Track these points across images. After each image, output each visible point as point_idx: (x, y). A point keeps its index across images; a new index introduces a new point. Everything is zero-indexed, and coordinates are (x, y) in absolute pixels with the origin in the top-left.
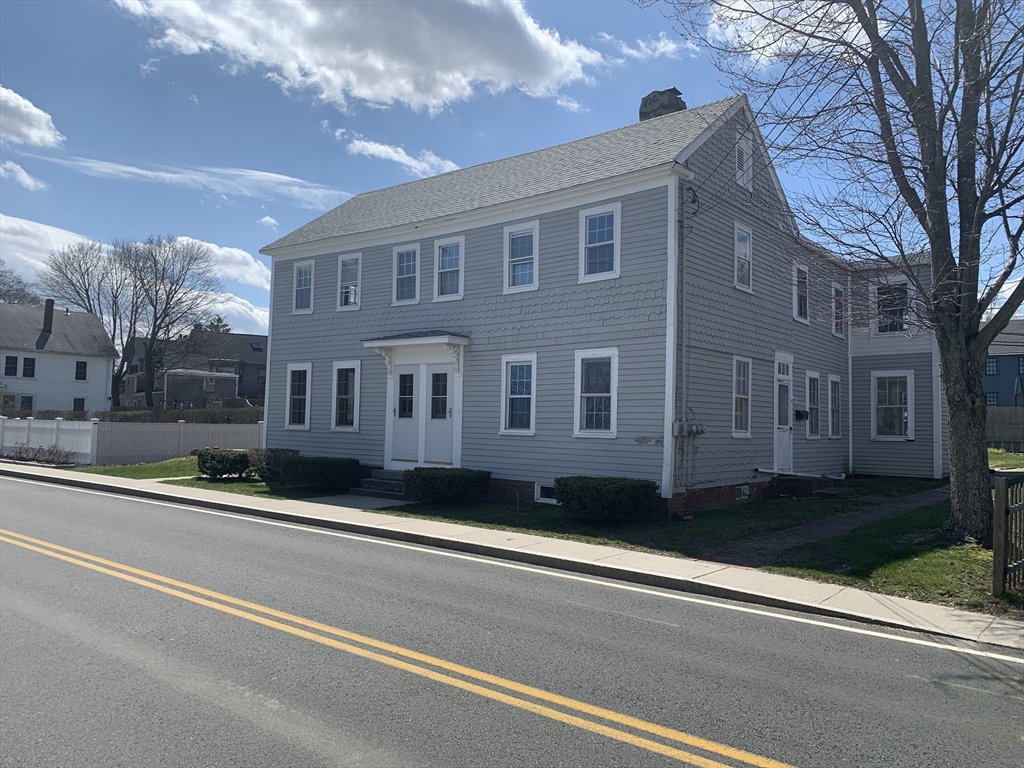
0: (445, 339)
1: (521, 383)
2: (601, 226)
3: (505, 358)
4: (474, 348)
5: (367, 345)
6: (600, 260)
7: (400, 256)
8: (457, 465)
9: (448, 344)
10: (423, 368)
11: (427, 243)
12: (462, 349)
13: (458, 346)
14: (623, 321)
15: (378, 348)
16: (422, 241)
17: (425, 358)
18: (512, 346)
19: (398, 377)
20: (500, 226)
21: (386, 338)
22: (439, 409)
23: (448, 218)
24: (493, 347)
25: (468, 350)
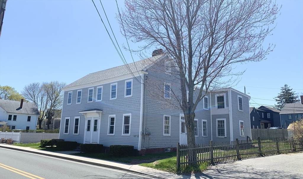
0: (95, 111)
1: (113, 122)
2: (129, 84)
3: (110, 116)
4: (104, 113)
5: (80, 113)
6: (129, 92)
7: (90, 90)
8: (98, 143)
9: (97, 112)
10: (93, 118)
11: (95, 87)
12: (101, 113)
13: (100, 113)
14: (133, 107)
15: (83, 113)
16: (94, 87)
17: (93, 115)
18: (111, 113)
19: (87, 121)
20: (110, 84)
21: (84, 111)
22: (95, 129)
23: (99, 81)
24: (107, 113)
25: (102, 114)
